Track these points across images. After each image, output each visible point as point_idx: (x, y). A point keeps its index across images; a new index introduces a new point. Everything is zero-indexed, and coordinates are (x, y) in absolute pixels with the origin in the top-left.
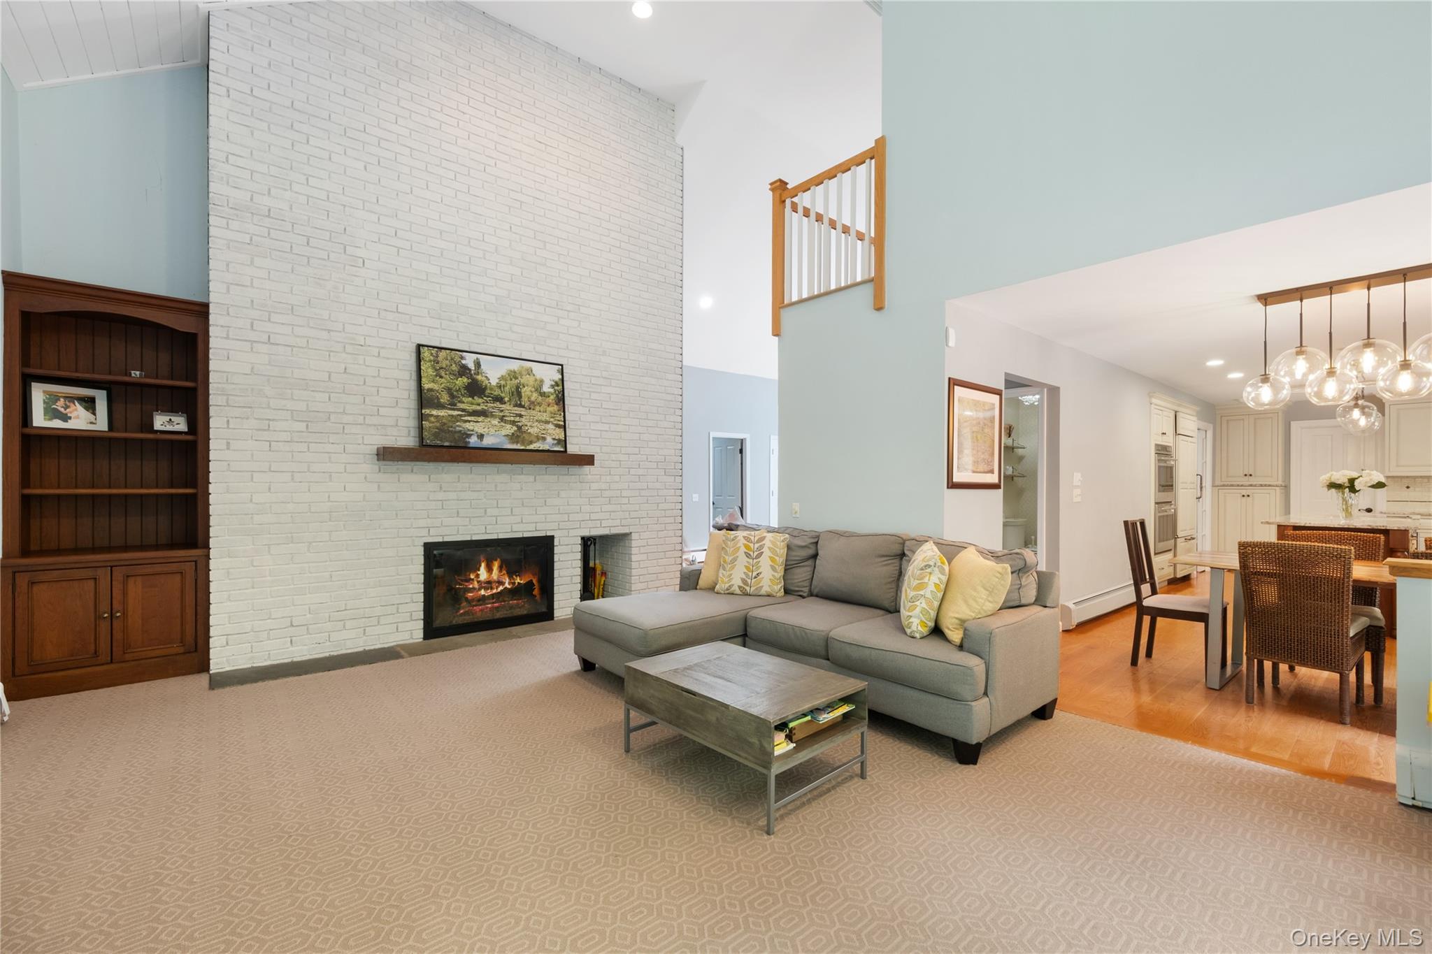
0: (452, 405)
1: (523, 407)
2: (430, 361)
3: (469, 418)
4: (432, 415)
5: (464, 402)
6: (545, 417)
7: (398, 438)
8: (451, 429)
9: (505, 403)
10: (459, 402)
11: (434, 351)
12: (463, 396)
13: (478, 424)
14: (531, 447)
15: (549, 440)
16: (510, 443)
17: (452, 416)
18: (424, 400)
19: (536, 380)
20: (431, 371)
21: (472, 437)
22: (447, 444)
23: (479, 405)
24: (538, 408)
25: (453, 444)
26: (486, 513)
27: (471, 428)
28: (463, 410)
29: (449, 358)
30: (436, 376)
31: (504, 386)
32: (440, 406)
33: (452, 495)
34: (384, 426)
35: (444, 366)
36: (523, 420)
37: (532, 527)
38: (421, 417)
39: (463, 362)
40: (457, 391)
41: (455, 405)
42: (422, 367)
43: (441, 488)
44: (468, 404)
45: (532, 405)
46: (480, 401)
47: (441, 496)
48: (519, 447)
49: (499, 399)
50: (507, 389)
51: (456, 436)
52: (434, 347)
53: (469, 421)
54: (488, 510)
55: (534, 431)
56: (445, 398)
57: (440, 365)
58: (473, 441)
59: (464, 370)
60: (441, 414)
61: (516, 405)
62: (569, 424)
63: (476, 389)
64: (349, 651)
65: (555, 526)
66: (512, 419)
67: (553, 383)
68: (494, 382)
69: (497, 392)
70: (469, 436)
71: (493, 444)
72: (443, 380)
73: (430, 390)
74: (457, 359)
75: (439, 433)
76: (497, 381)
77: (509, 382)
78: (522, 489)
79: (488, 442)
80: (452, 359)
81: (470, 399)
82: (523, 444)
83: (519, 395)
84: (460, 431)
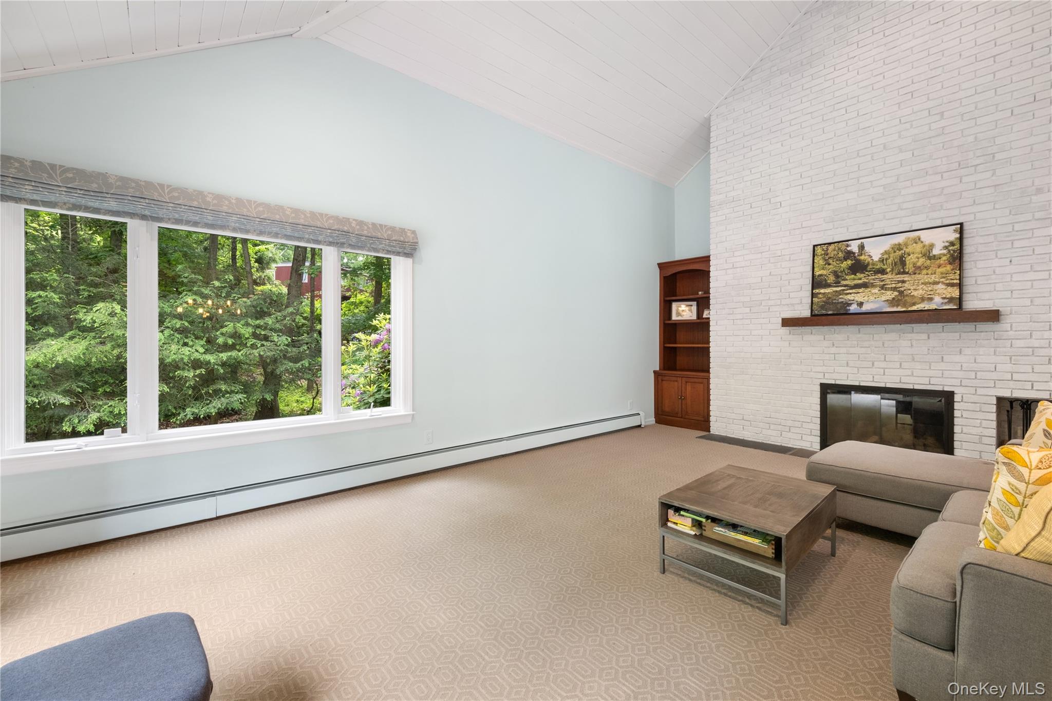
0: (837, 283)
1: (907, 273)
2: (822, 255)
3: (851, 291)
4: (820, 293)
5: (847, 280)
6: (933, 278)
7: (802, 311)
8: (834, 301)
9: (887, 273)
10: (843, 280)
11: (825, 247)
12: (847, 275)
13: (858, 295)
14: (914, 308)
15: (938, 299)
16: (889, 307)
17: (836, 291)
18: (817, 283)
19: (924, 246)
20: (822, 262)
21: (853, 305)
22: (830, 312)
23: (861, 279)
24: (924, 272)
25: (835, 312)
26: (873, 365)
27: (852, 298)
28: (845, 286)
29: (837, 249)
30: (826, 264)
31: (886, 259)
32: (828, 286)
33: (843, 350)
34: (793, 305)
35: (832, 256)
36: (906, 285)
37: (926, 381)
38: (813, 296)
39: (849, 249)
40: (841, 272)
41: (839, 283)
42: (815, 261)
43: (833, 345)
44: (850, 280)
45: (918, 269)
46: (862, 275)
47: (833, 350)
48: (900, 309)
49: (883, 272)
50: (890, 261)
51: (839, 306)
52: (825, 244)
53: (851, 294)
54: (875, 363)
55: (917, 293)
56: (831, 279)
57: (829, 256)
58: (853, 308)
59: (849, 255)
60: (828, 292)
61: (899, 273)
62: (967, 281)
63: (859, 267)
64: (773, 443)
65: (957, 382)
66: (894, 285)
67: (947, 244)
68: (876, 258)
69: (880, 265)
70: (850, 305)
71: (871, 309)
72: (831, 266)
73: (820, 275)
74: (843, 248)
75: (825, 305)
76: (880, 256)
77: (891, 255)
78: (912, 346)
79: (866, 308)
80: (839, 249)
81: (853, 276)
82: (904, 306)
83: (903, 263)
84: (842, 302)
